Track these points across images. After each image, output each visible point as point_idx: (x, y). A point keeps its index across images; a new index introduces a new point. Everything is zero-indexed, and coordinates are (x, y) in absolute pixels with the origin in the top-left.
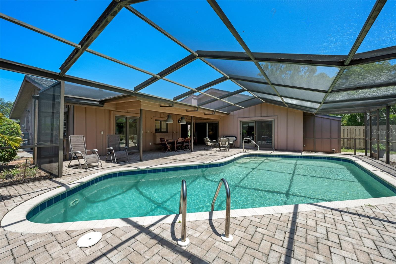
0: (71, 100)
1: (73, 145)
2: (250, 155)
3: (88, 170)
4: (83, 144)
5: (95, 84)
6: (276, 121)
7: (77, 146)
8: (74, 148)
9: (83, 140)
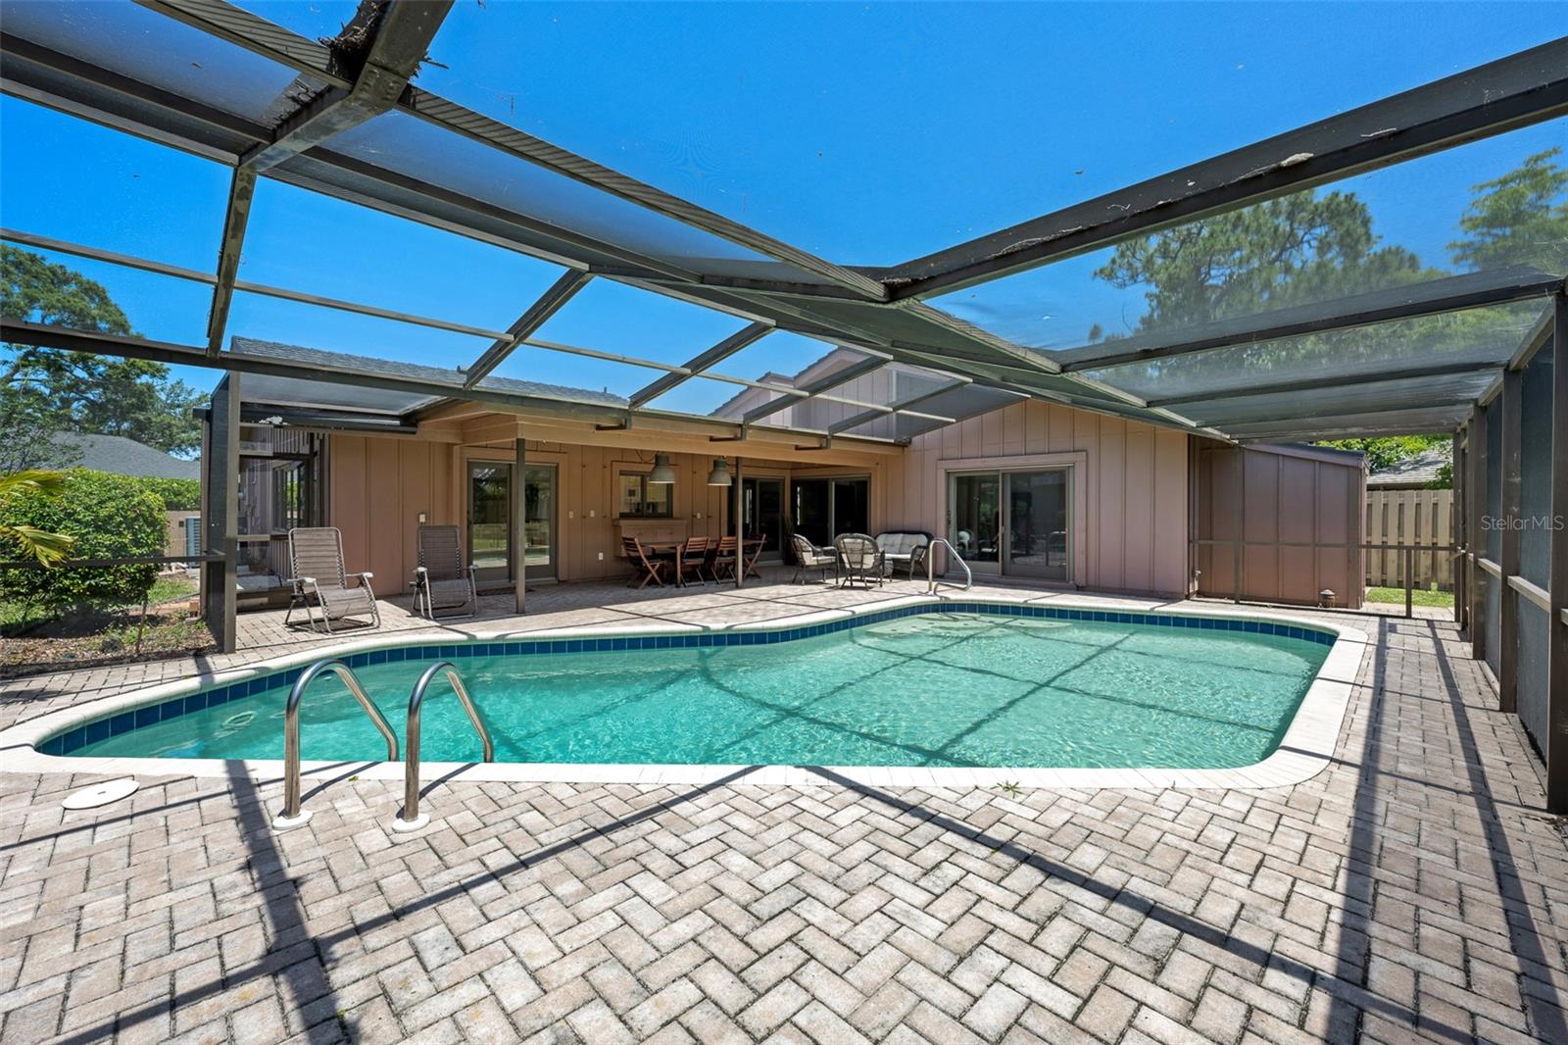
0: (306, 416)
1: (301, 557)
2: (946, 608)
3: (330, 636)
4: (334, 557)
5: (323, 371)
6: (1080, 472)
7: (314, 560)
8: (302, 566)
9: (335, 543)
